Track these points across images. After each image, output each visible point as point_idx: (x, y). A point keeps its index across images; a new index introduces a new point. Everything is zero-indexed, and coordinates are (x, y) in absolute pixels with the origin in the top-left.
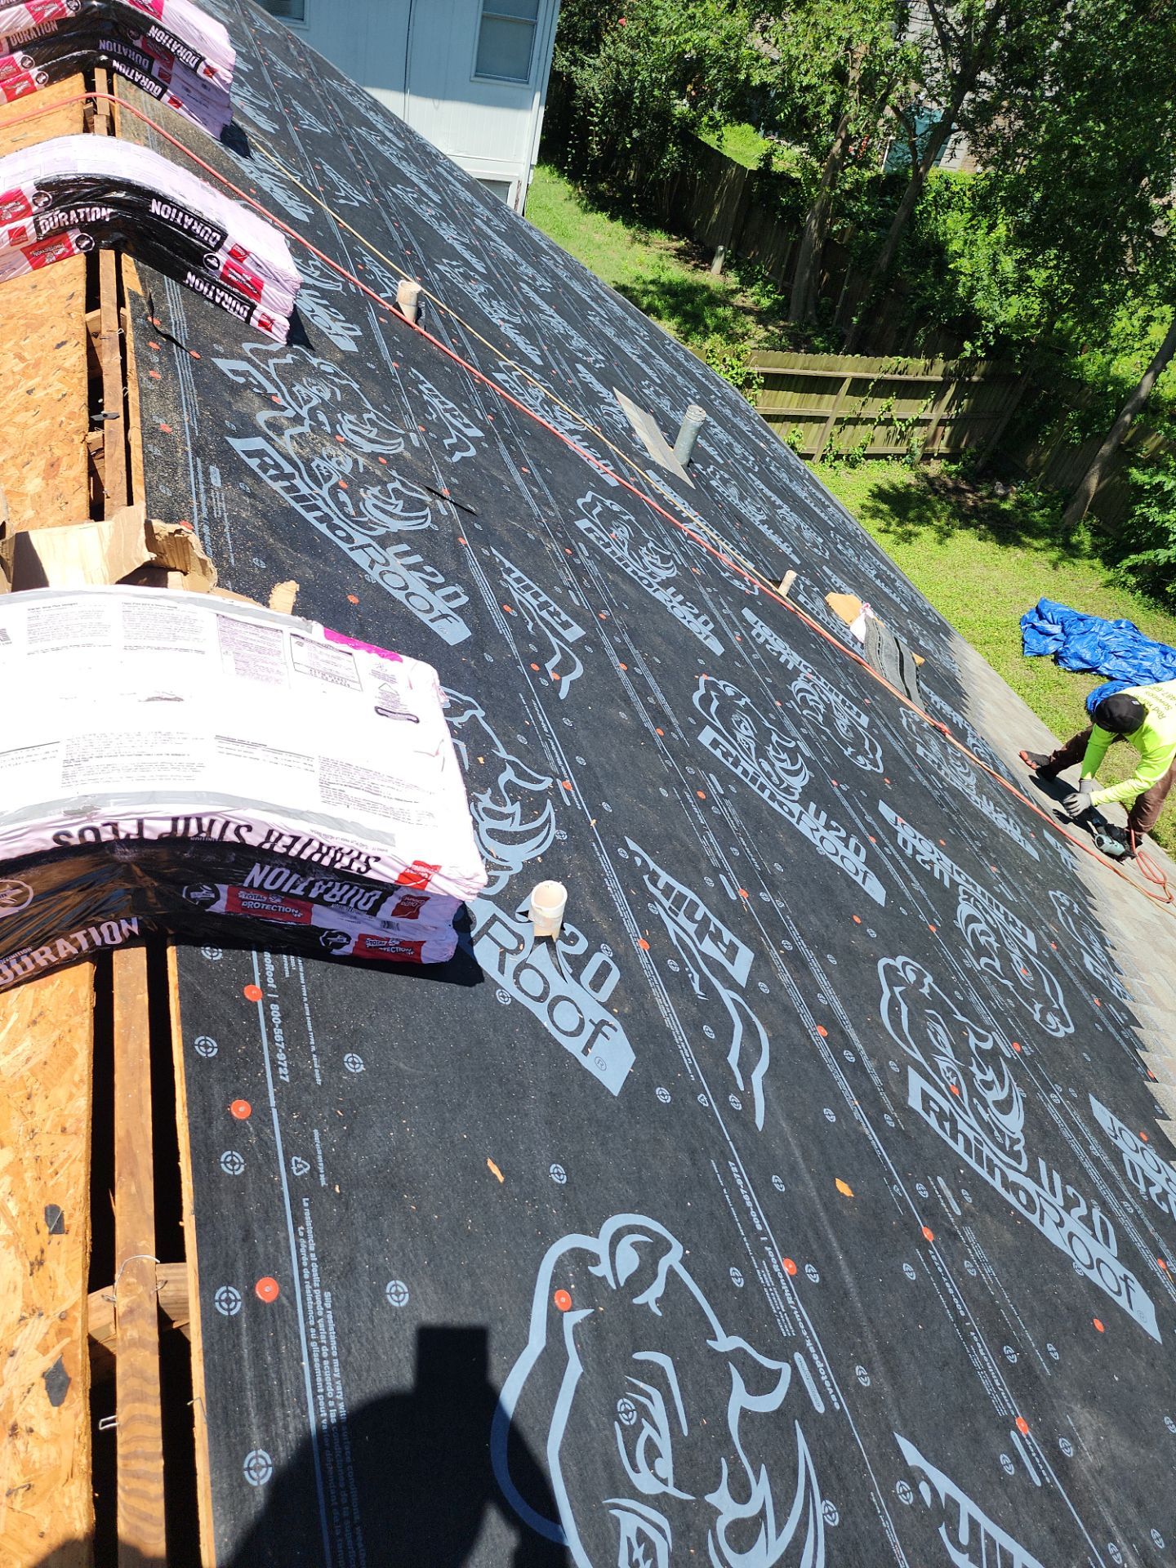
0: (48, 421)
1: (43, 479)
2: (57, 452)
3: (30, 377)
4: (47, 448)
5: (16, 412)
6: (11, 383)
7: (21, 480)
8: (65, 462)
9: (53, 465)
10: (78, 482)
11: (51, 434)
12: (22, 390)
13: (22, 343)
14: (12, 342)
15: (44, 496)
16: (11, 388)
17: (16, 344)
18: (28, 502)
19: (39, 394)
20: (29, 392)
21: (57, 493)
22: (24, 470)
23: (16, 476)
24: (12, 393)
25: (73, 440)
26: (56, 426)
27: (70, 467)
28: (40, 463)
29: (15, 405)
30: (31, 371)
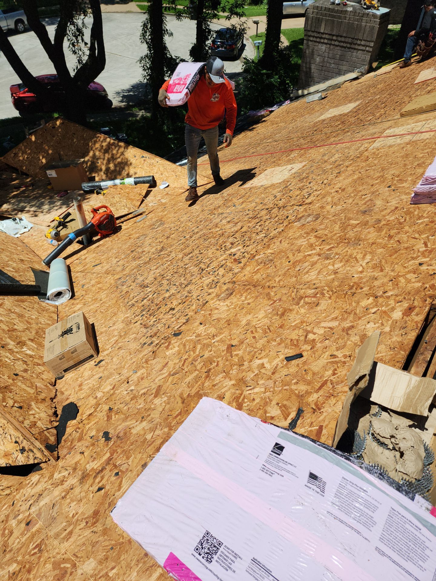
0: (420, 284)
1: (403, 314)
2: (416, 303)
3: (424, 257)
4: (412, 299)
5: (409, 272)
6: (415, 255)
7: (393, 309)
8: (417, 310)
9: (411, 309)
10: (417, 325)
11: (418, 291)
12: (417, 262)
13: (430, 237)
14: (426, 235)
15: (398, 323)
16: (413, 258)
17: (428, 237)
18: (390, 322)
19: (424, 267)
20: (420, 264)
21: (404, 326)
22: (397, 305)
23: (392, 306)
24: (413, 261)
25: (426, 301)
26: (423, 288)
27: (417, 315)
28: (406, 305)
29: (411, 268)
30: (427, 254)
